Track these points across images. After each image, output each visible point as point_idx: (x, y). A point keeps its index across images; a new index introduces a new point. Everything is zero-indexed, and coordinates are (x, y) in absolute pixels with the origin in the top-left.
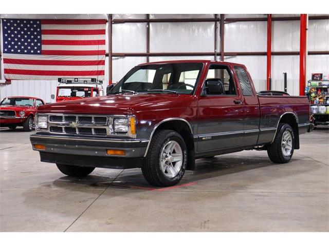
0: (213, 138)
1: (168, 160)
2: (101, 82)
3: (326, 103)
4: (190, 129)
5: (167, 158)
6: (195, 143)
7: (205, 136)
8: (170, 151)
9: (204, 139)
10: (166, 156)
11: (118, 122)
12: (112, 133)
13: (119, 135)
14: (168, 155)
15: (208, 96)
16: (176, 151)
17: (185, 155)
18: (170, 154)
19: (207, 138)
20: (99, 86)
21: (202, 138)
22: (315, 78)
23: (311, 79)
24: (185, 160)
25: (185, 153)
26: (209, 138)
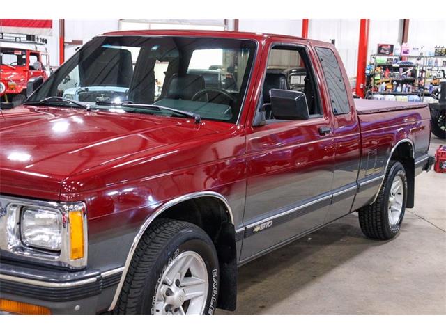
0: (276, 222)
1: (173, 300)
2: (44, 41)
3: (396, 91)
4: (228, 214)
5: (169, 298)
6: (238, 244)
7: (260, 223)
8: (178, 276)
9: (256, 230)
10: (169, 293)
11: (33, 219)
12: (15, 249)
13: (38, 257)
14: (173, 288)
15: (269, 121)
16: (193, 272)
17: (215, 281)
18: (178, 283)
19: (263, 226)
20: (40, 49)
21: (253, 228)
22: (382, 51)
23: (375, 52)
24: (215, 292)
25: (215, 274)
26: (268, 225)
